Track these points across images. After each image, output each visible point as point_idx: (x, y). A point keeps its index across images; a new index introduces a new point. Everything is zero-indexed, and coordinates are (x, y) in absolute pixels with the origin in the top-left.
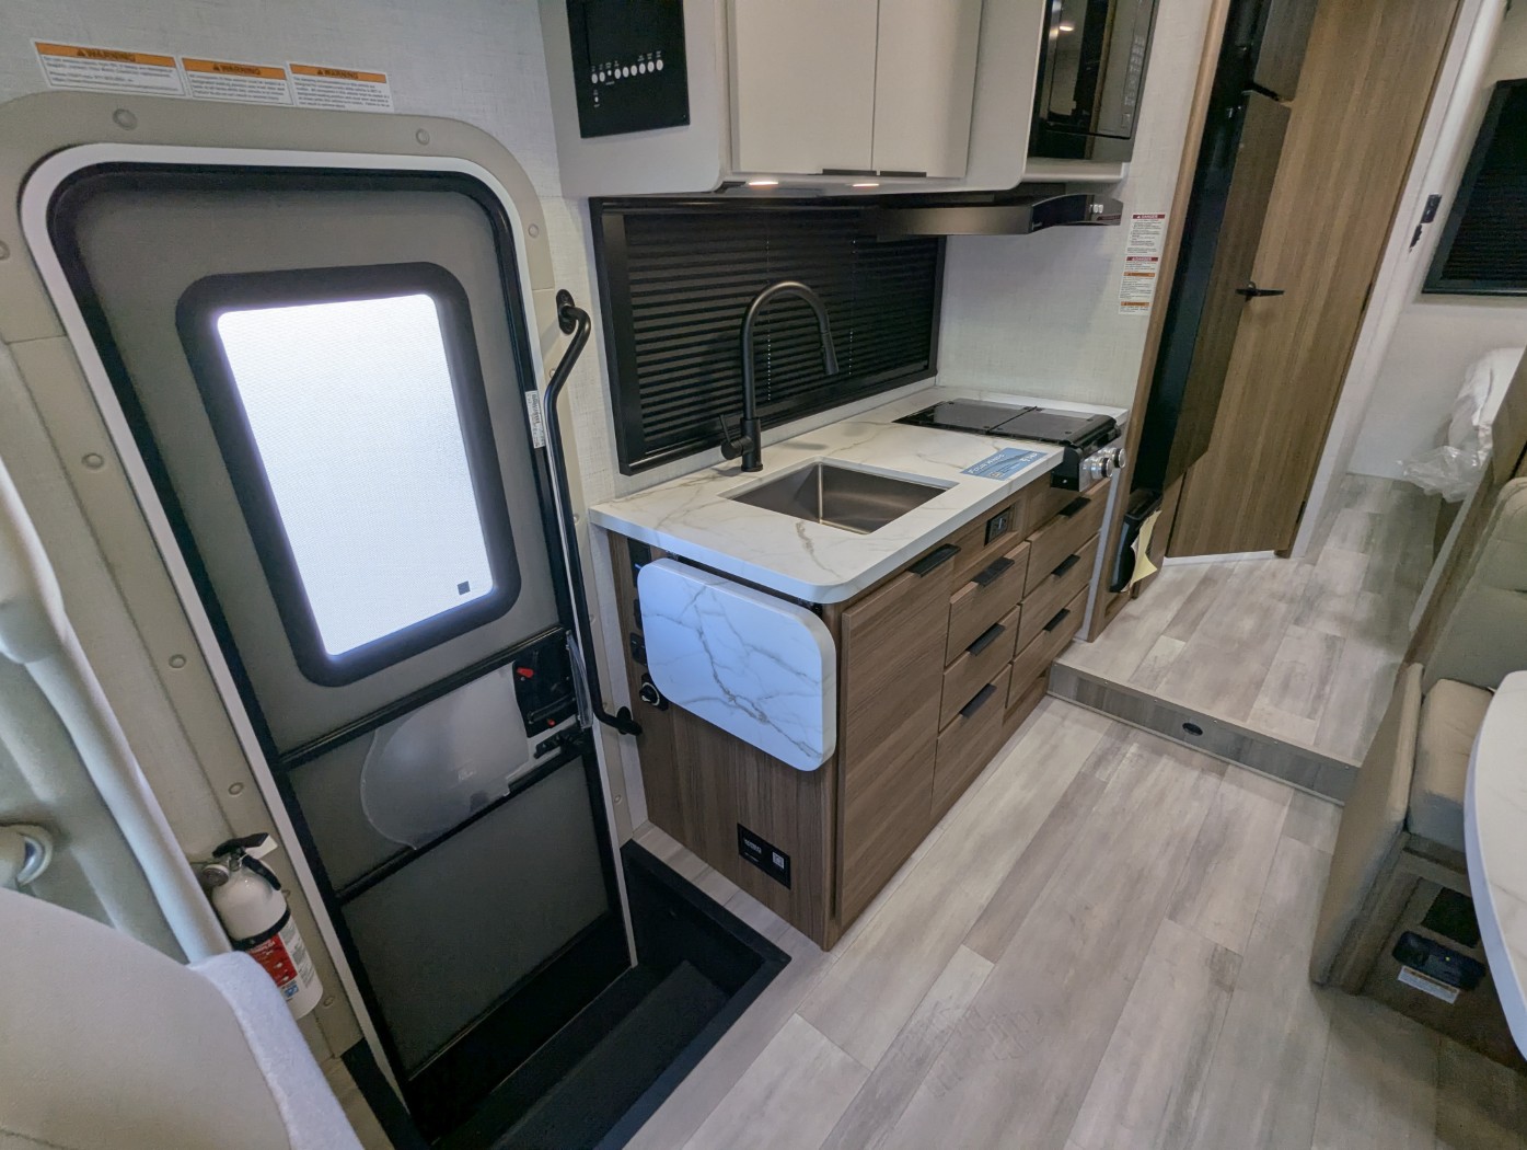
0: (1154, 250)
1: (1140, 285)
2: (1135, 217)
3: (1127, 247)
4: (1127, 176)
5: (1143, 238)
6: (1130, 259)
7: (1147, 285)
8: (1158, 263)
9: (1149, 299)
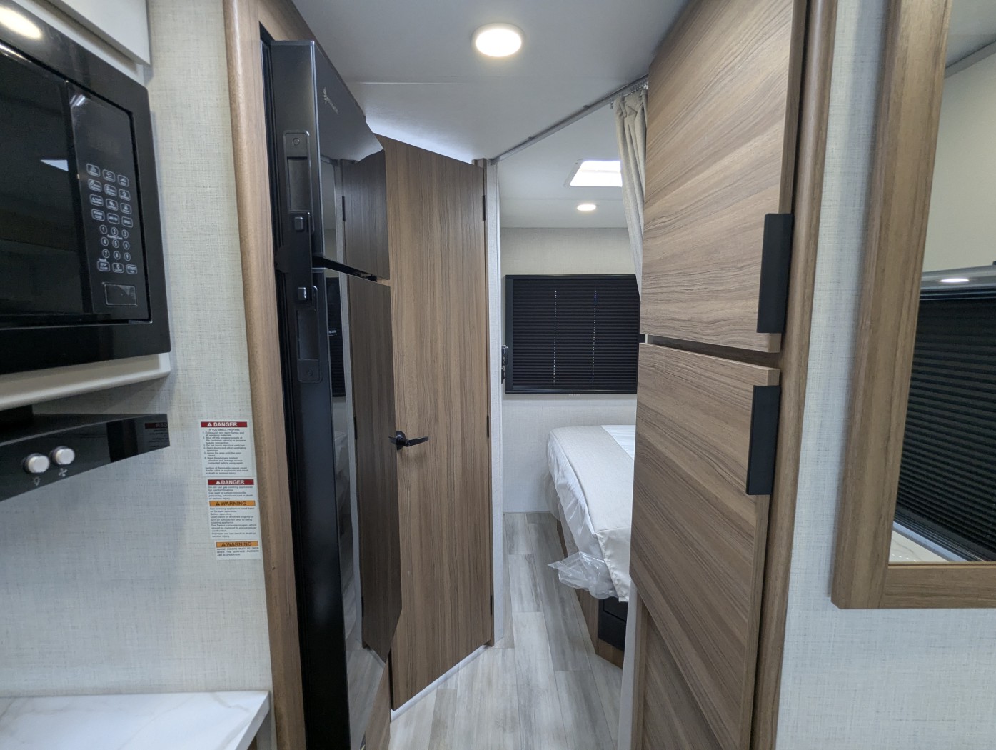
0: (245, 470)
1: (238, 518)
2: (204, 425)
3: (204, 467)
4: (175, 369)
5: (223, 453)
6: (212, 482)
7: (248, 518)
8: (255, 486)
9: (256, 536)
